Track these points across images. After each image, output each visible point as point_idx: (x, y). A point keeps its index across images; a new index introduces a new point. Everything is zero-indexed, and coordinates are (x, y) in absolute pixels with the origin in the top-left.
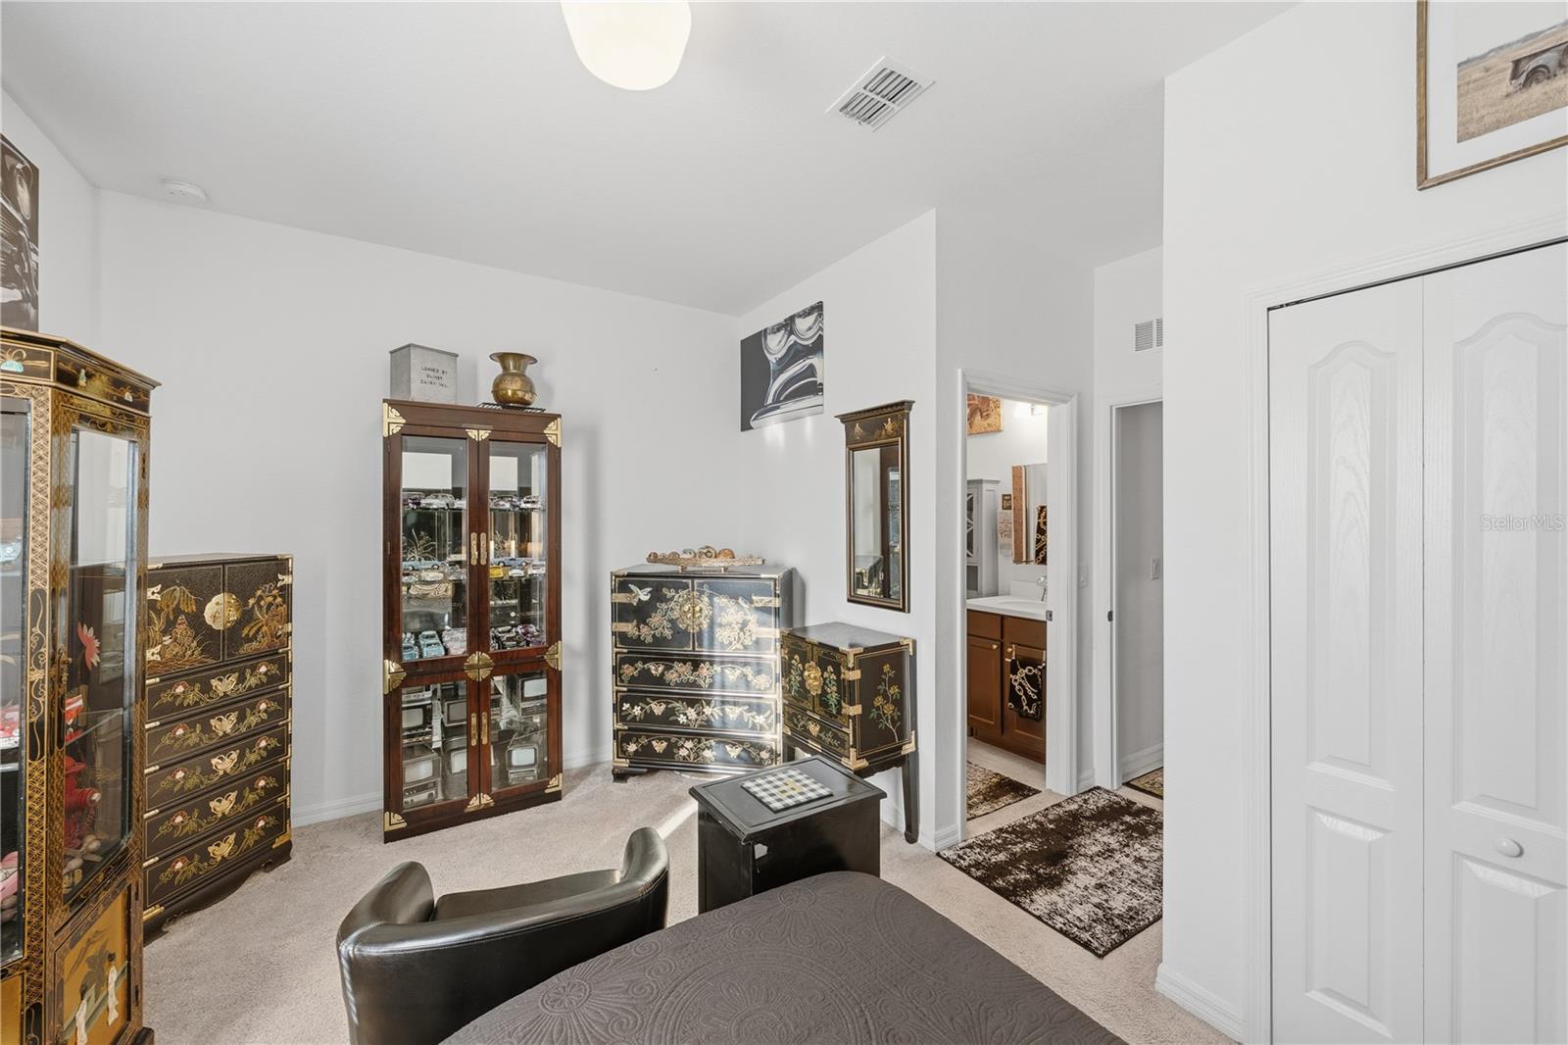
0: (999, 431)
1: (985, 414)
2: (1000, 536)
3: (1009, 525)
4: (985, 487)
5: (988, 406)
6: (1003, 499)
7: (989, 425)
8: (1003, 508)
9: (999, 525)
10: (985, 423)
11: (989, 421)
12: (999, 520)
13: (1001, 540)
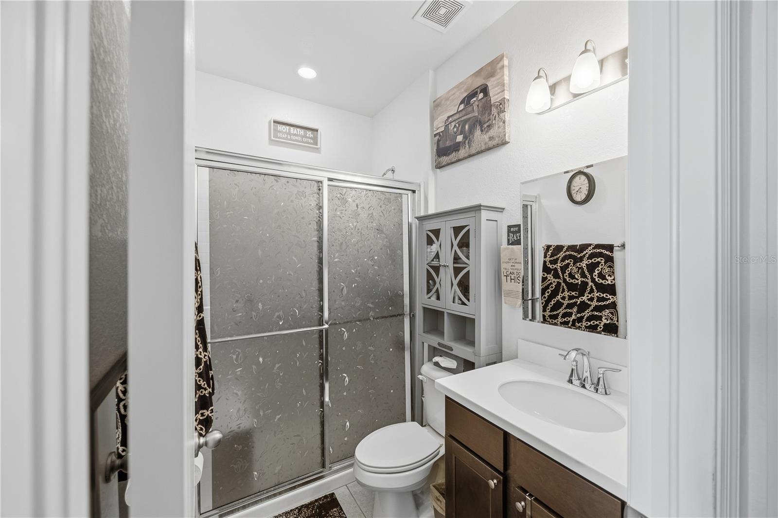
0: (504, 143)
1: (485, 126)
2: (504, 279)
3: (517, 266)
4: (485, 215)
5: (490, 114)
6: (509, 231)
7: (491, 138)
8: (509, 244)
9: (503, 266)
10: (486, 137)
11: (492, 133)
12: (504, 258)
13: (507, 285)
